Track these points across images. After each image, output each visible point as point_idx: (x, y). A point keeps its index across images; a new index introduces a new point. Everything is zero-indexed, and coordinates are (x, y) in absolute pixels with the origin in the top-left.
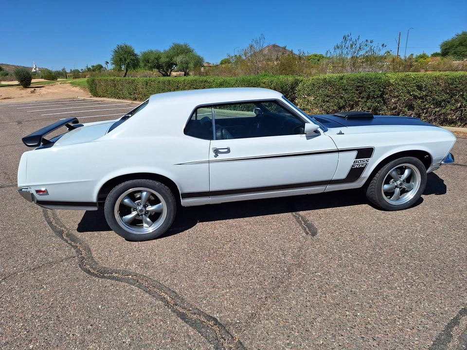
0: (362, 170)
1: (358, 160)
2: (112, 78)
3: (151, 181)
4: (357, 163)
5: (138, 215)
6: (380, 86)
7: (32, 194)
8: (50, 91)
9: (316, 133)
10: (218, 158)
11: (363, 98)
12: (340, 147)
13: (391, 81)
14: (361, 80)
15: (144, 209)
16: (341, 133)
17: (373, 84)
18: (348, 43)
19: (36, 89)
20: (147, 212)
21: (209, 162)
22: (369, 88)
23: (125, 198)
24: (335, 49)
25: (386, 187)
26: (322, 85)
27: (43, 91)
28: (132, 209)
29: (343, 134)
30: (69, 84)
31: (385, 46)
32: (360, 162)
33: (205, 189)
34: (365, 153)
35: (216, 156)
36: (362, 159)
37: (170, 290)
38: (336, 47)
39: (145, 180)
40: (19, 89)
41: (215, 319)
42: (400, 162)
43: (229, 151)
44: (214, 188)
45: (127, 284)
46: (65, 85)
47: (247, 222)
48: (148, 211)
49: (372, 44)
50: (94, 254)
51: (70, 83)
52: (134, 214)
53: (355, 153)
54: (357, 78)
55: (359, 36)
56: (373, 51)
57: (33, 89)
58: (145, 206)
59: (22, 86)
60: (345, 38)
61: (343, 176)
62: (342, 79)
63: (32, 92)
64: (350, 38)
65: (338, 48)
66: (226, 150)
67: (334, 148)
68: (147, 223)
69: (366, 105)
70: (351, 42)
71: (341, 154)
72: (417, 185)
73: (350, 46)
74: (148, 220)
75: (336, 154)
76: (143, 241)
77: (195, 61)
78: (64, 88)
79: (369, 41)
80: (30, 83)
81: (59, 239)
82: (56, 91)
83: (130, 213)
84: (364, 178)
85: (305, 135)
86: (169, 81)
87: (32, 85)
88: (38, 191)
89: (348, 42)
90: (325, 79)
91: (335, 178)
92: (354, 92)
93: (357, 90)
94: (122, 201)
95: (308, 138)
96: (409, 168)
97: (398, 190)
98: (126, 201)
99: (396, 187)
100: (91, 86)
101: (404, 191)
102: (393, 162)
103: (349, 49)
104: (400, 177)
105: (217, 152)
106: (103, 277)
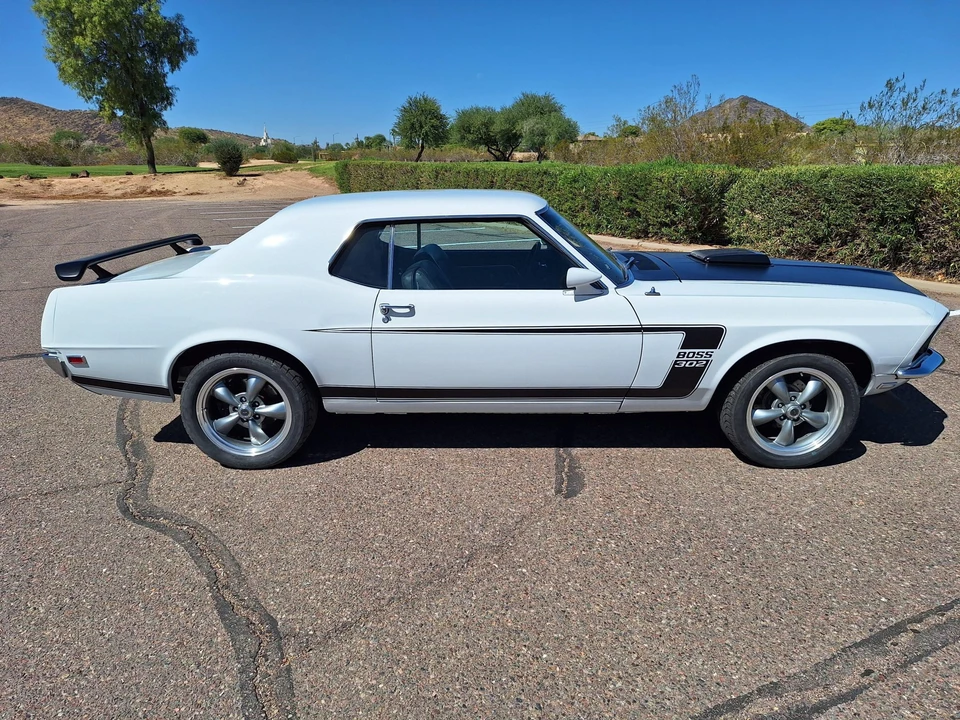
0: (697, 373)
1: (687, 351)
2: (378, 163)
3: (262, 358)
4: (685, 358)
5: (239, 418)
6: (910, 196)
7: (63, 363)
8: (270, 182)
9: (598, 288)
10: (389, 325)
11: (869, 221)
12: (646, 322)
13: (938, 186)
14: (867, 181)
15: (250, 410)
16: (653, 293)
17: (892, 190)
18: (897, 98)
19: (247, 178)
20: (256, 417)
21: (371, 331)
22: (883, 200)
23: (217, 385)
24: (862, 108)
25: (760, 414)
26: (781, 188)
27: (259, 182)
28: (231, 408)
29: (659, 294)
30: (306, 172)
32: (691, 355)
33: (366, 382)
34: (705, 337)
35: (387, 320)
36: (697, 351)
37: (234, 559)
38: (866, 105)
39: (251, 355)
40: (217, 178)
41: (273, 622)
42: (790, 363)
43: (411, 311)
44: (383, 382)
45: (171, 540)
46: (299, 172)
47: (458, 456)
48: (259, 414)
49: (955, 100)
50: (154, 483)
51: (310, 170)
52: (234, 416)
53: (680, 337)
54: (859, 176)
55: (924, 81)
57: (241, 179)
58: (254, 405)
59: (223, 173)
60: (890, 85)
61: (657, 382)
62: (824, 176)
63: (241, 184)
64: (901, 84)
65: (871, 106)
66: (408, 310)
67: (633, 322)
68: (257, 436)
69: (875, 237)
70: (905, 95)
71: (648, 336)
72: (835, 417)
73: (899, 103)
74: (260, 431)
75: (637, 336)
76: (247, 469)
77: (560, 130)
78: (295, 178)
79: (950, 92)
80: (239, 168)
81: (117, 449)
82: (282, 184)
83: (227, 414)
84: (706, 390)
85: (572, 292)
86: (477, 171)
87: (240, 172)
88: (71, 359)
89: (896, 94)
90: (789, 175)
91: (637, 384)
92: (850, 207)
93: (857, 203)
94: (213, 390)
95: (579, 298)
96: (816, 378)
97: (788, 425)
98: (220, 391)
99: (785, 416)
100: (341, 175)
101: (803, 430)
102: (772, 362)
103: (898, 110)
104: (795, 397)
105: (388, 312)
106: (142, 522)
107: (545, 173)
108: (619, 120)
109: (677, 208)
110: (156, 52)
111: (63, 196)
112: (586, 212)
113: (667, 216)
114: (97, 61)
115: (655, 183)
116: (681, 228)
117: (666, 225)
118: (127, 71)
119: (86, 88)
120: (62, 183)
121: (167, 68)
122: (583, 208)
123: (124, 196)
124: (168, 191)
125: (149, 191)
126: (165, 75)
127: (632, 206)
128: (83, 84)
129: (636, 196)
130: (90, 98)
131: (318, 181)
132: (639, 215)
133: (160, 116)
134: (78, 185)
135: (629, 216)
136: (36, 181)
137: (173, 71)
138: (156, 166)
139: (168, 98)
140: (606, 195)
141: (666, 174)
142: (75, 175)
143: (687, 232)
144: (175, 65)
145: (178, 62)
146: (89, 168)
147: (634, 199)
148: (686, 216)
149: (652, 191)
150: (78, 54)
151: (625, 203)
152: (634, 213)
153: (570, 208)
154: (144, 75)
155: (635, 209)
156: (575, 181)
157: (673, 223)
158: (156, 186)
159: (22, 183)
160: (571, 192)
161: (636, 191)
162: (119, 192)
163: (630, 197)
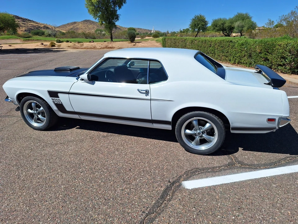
8: (143, 45)
19: (136, 43)
27: (140, 44)
30: (155, 41)
40: (128, 43)
46: (153, 41)
51: (156, 40)
57: (135, 43)
59: (130, 41)
63: (134, 45)
77: (249, 25)
78: (151, 43)
80: (134, 40)
82: (147, 45)
86: (206, 40)
87: (135, 41)
100: (163, 42)
107: (231, 41)
108: (270, 21)
109: (287, 58)
110: (115, 4)
111: (85, 48)
112: (245, 58)
113: (281, 62)
114: (98, 7)
115: (277, 47)
116: (288, 67)
117: (280, 65)
118: (106, 10)
119: (95, 15)
120: (86, 44)
121: (118, 8)
122: (245, 56)
123: (101, 49)
124: (113, 47)
125: (108, 47)
126: (117, 11)
127: (266, 56)
128: (94, 15)
129: (268, 52)
130: (96, 18)
131: (158, 44)
132: (268, 60)
133: (115, 23)
134: (90, 45)
135: (264, 60)
136: (80, 44)
137: (119, 9)
138: (113, 39)
139: (117, 18)
140: (255, 51)
141: (283, 43)
142: (90, 42)
143: (290, 69)
144: (120, 7)
145: (121, 7)
146: (94, 40)
147: (267, 53)
148: (290, 62)
149: (275, 50)
150: (93, 5)
151: (262, 55)
152: (267, 59)
153: (239, 56)
154: (111, 11)
155: (267, 58)
156: (242, 44)
157: (284, 65)
158: (110, 46)
159: (76, 44)
160: (240, 49)
161: (268, 50)
162: (100, 47)
163: (265, 53)
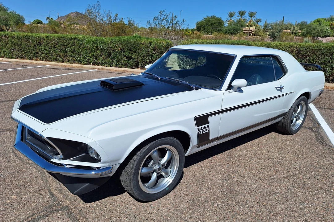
31: (185, 21)
55: (170, 12)
56: (178, 25)
60: (161, 13)
140: (115, 50)
153: (93, 56)
